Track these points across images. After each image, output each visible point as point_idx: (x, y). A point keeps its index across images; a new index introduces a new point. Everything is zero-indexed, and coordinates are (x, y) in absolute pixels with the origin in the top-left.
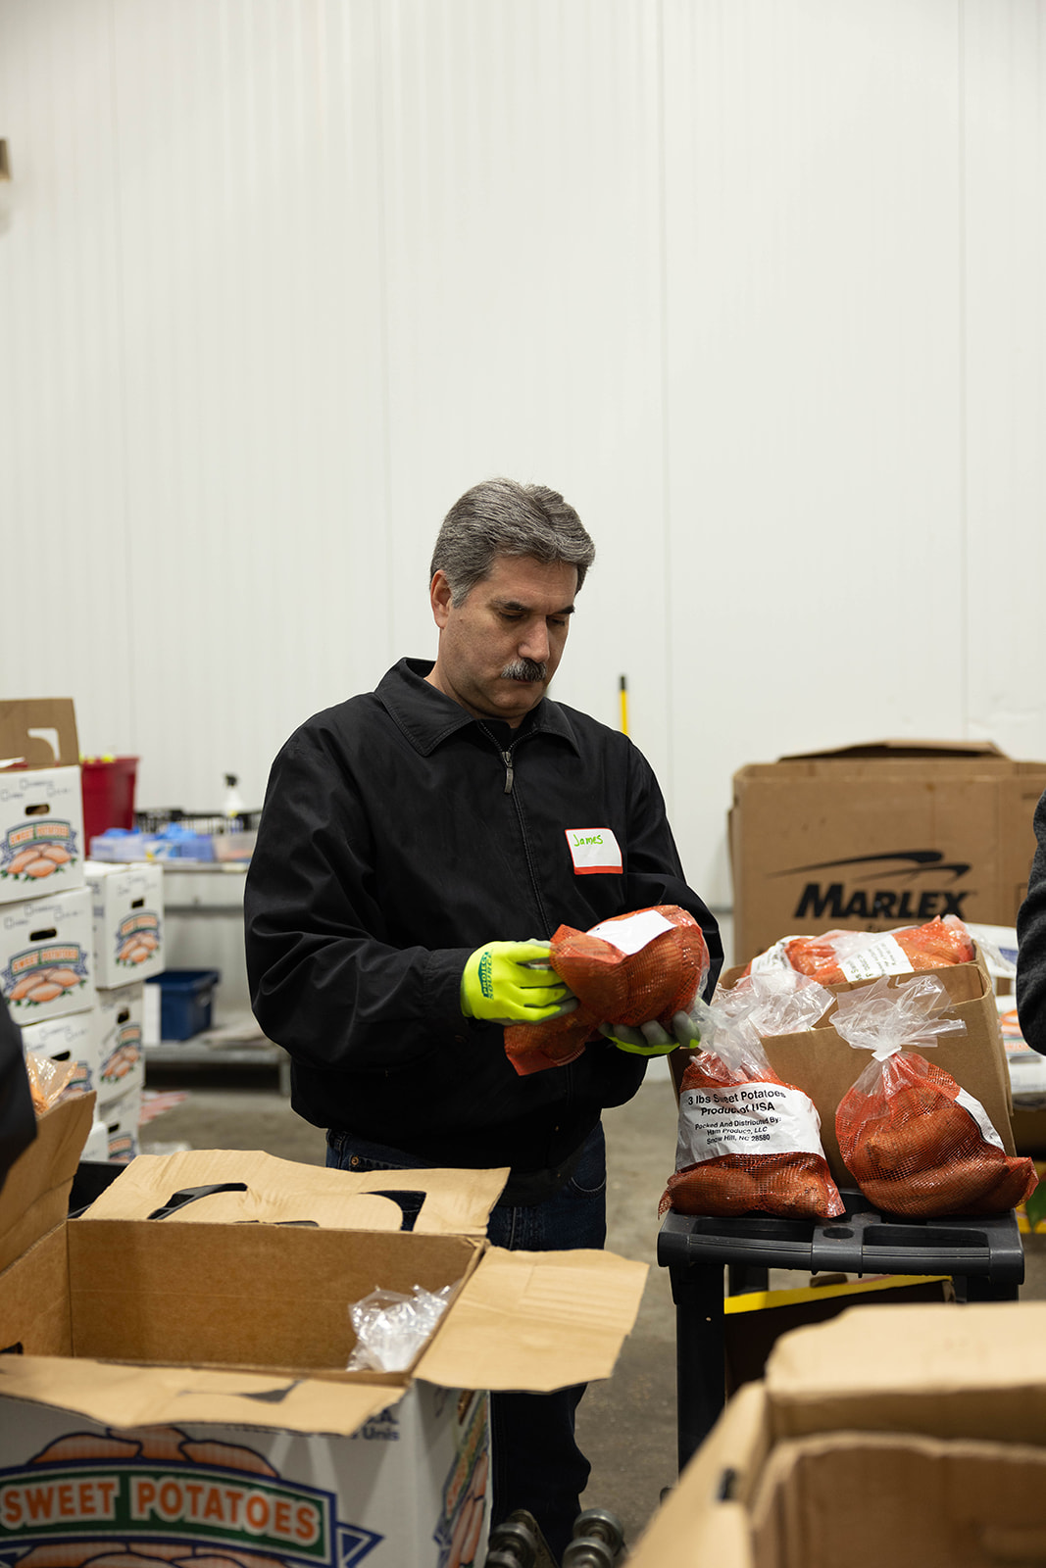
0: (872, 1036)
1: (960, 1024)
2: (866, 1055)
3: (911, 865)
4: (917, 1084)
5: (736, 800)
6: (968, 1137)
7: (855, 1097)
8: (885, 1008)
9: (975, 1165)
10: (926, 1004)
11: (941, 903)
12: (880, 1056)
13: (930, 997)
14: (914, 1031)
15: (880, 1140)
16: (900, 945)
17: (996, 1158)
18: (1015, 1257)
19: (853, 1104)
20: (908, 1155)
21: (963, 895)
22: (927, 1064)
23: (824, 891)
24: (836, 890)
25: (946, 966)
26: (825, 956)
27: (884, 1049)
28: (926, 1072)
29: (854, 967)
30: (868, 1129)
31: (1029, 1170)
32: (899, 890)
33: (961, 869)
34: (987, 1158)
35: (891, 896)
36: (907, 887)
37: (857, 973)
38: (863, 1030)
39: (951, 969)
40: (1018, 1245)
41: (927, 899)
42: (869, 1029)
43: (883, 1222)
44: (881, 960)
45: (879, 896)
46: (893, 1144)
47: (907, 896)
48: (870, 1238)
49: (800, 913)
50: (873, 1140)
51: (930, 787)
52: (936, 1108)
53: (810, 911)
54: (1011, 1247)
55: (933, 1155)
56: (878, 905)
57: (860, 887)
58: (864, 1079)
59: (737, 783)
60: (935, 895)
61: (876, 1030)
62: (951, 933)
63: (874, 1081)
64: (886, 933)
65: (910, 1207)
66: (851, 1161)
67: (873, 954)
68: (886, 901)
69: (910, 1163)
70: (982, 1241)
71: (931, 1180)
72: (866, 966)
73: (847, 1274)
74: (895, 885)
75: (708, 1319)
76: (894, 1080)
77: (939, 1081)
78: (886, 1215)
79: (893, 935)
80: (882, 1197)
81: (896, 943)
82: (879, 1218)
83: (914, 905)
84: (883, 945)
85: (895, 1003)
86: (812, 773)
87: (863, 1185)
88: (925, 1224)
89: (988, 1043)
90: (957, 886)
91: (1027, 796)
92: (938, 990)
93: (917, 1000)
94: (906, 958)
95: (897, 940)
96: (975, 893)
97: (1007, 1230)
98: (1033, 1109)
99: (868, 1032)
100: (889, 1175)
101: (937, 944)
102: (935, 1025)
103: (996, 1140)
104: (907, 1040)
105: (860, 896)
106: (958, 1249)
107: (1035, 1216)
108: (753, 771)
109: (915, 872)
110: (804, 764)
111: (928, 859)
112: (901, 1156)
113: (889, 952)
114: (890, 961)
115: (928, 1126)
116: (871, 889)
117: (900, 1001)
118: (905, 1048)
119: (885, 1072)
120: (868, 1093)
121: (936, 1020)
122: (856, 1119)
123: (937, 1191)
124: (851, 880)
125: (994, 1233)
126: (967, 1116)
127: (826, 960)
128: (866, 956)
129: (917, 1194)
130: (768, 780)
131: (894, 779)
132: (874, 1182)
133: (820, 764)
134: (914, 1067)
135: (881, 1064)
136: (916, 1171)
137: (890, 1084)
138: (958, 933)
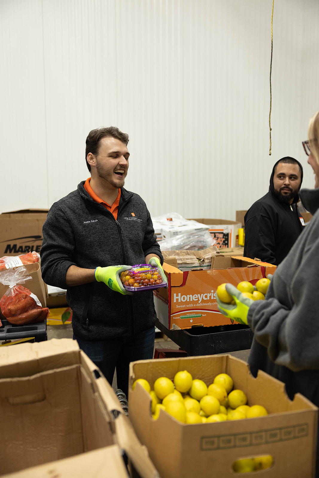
0: (9, 282)
1: (31, 278)
2: (7, 287)
3: (34, 239)
4: (20, 293)
6: (33, 304)
7: (5, 297)
8: (12, 275)
9: (34, 311)
10: (22, 273)
12: (11, 287)
13: (23, 271)
14: (19, 280)
15: (11, 307)
16: (20, 259)
17: (40, 308)
18: (44, 331)
19: (4, 299)
20: (18, 310)
22: (23, 288)
23: (12, 246)
24: (15, 246)
25: (31, 263)
26: (2, 263)
27: (12, 285)
28: (23, 289)
29: (8, 265)
30: (8, 305)
31: (48, 311)
32: (31, 246)
34: (38, 309)
35: (29, 247)
36: (33, 245)
37: (9, 267)
38: (7, 281)
39: (32, 264)
40: (45, 328)
42: (8, 280)
43: (12, 327)
44: (15, 263)
45: (26, 247)
46: (14, 308)
47: (33, 247)
48: (9, 331)
49: (6, 252)
50: (9, 307)
51: (38, 220)
52: (25, 298)
53: (8, 252)
54: (43, 329)
55: (24, 309)
56: (26, 249)
57: (21, 245)
58: (7, 293)
61: (10, 281)
62: (34, 256)
63: (10, 293)
64: (17, 256)
65: (19, 322)
66: (4, 313)
67: (13, 262)
68: (27, 248)
69: (19, 312)
70: (36, 328)
71: (24, 316)
72: (11, 264)
73: (11, 340)
74: (30, 244)
76: (14, 292)
77: (26, 292)
78: (13, 325)
79: (19, 257)
80: (12, 321)
81: (19, 259)
82: (12, 326)
83: (35, 249)
84: (16, 259)
85: (15, 274)
86: (10, 217)
87: (7, 318)
88: (23, 326)
89: (39, 281)
92: (25, 270)
93: (20, 272)
94: (21, 262)
95: (20, 258)
97: (42, 325)
98: (62, 296)
99: (8, 281)
100: (14, 315)
101: (30, 258)
102: (25, 278)
103: (40, 304)
104: (17, 282)
105: (21, 247)
106: (30, 331)
107: (64, 320)
109: (34, 241)
110: (8, 215)
111: (37, 238)
112: (16, 310)
113: (17, 261)
114: (17, 263)
115: (23, 303)
116: (24, 245)
117: (16, 273)
118: (17, 284)
119: (12, 290)
120: (8, 296)
121: (25, 277)
122: (5, 302)
123: (26, 318)
124: (19, 243)
125: (39, 326)
126: (33, 299)
127: (2, 264)
128: (12, 262)
129: (21, 319)
131: (29, 218)
132: (10, 318)
133: (12, 215)
134: (20, 289)
135: (11, 288)
136: (20, 314)
137: (13, 293)
138: (35, 256)
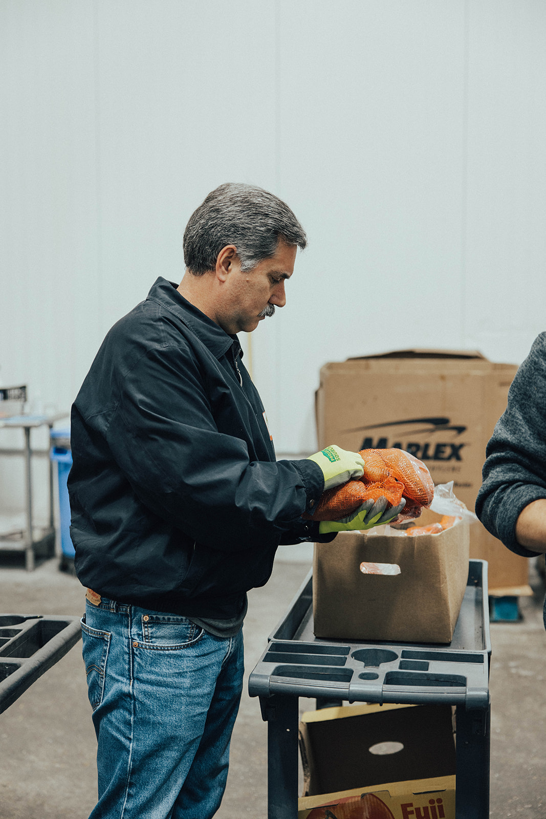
3: (430, 427)
5: (321, 385)
11: (448, 451)
21: (461, 446)
23: (375, 441)
24: (383, 441)
32: (422, 443)
33: (460, 430)
35: (418, 445)
36: (427, 440)
41: (440, 447)
45: (410, 446)
47: (427, 446)
51: (443, 378)
57: (397, 441)
59: (322, 374)
60: (444, 445)
68: (413, 449)
74: (420, 439)
75: (288, 730)
83: (431, 452)
86: (367, 367)
90: (458, 440)
91: (503, 384)
96: (469, 444)
105: (398, 445)
108: (331, 366)
109: (432, 431)
110: (363, 362)
111: (441, 423)
116: (404, 442)
124: (392, 436)
130: (341, 372)
131: (419, 372)
133: (373, 363)
